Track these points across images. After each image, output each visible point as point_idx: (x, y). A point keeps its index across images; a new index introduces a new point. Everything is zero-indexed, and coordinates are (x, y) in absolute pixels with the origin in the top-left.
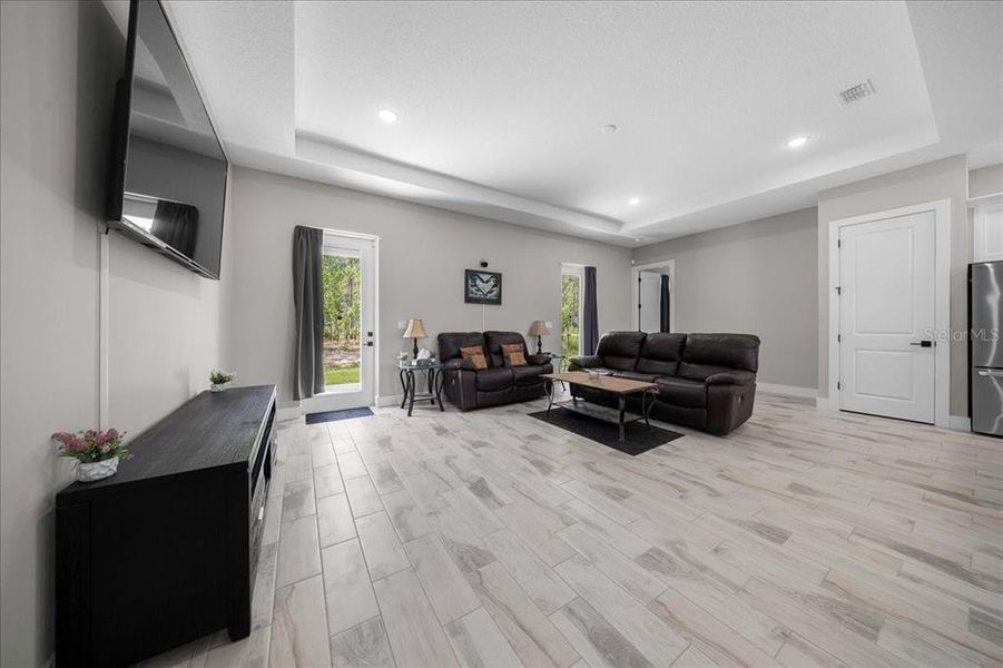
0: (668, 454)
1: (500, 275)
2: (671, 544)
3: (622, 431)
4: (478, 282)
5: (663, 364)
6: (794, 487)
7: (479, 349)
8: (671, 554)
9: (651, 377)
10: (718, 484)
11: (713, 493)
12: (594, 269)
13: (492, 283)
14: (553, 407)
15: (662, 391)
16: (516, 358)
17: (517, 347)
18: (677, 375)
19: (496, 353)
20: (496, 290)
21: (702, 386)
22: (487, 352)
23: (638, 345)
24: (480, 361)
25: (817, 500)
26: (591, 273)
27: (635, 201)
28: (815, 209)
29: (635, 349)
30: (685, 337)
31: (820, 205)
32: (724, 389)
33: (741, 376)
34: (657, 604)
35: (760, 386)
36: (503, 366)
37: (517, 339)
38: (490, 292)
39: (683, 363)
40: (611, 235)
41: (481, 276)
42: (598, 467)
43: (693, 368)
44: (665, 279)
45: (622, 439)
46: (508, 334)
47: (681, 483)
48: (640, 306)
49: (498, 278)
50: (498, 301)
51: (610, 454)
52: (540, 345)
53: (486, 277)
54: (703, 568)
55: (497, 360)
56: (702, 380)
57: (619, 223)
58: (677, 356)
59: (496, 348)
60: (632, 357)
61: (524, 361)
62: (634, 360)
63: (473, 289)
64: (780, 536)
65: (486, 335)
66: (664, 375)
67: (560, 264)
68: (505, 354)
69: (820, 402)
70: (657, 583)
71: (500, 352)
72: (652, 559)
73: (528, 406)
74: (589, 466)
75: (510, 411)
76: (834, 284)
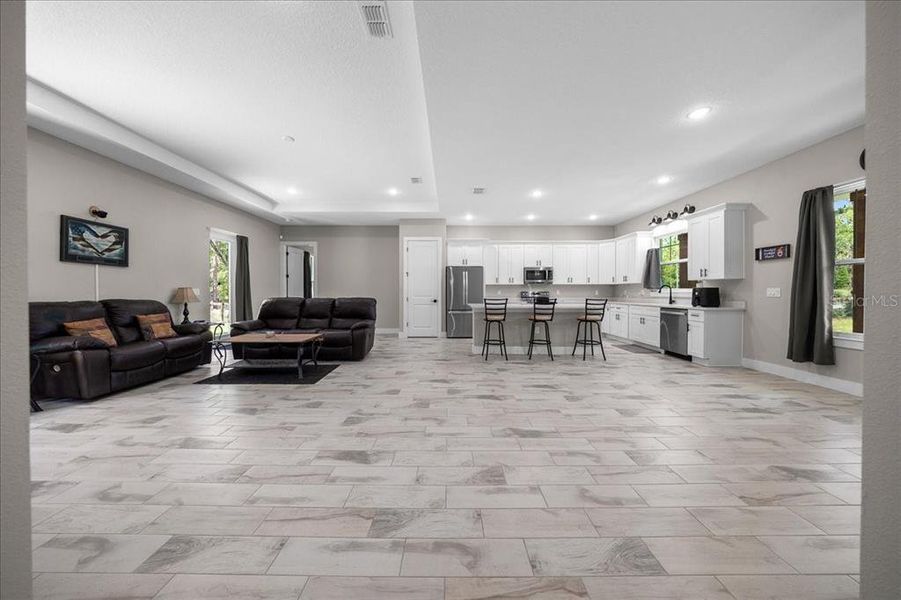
0: (334, 377)
1: (127, 230)
2: (356, 413)
3: (300, 372)
4: (87, 235)
5: (319, 321)
6: (397, 373)
7: (100, 322)
8: (357, 416)
9: (314, 331)
10: (368, 382)
11: (365, 386)
12: (246, 239)
13: (112, 238)
14: (225, 370)
15: (325, 338)
16: (160, 329)
17: (161, 316)
18: (330, 327)
19: (126, 326)
20: (119, 249)
21: (349, 332)
22: (112, 324)
23: (298, 308)
24: (106, 336)
25: (405, 375)
26: (242, 243)
27: (292, 191)
28: (398, 227)
29: (296, 311)
30: (334, 301)
31: (401, 227)
32: (361, 331)
33: (369, 322)
34: (359, 434)
35: (377, 331)
36: (141, 339)
37: (158, 308)
38: (109, 250)
39: (334, 319)
40: (265, 212)
41: (93, 228)
42: (292, 396)
43: (339, 322)
44: (307, 255)
45: (301, 376)
46: (143, 302)
47: (349, 388)
48: (287, 276)
49: (122, 235)
50: (123, 262)
51: (297, 388)
52: (186, 313)
53: (101, 231)
54: (372, 414)
55: (129, 335)
56: (347, 329)
57: (273, 203)
58: (329, 313)
59: (126, 319)
60: (294, 317)
61: (172, 332)
62: (296, 320)
63: (78, 244)
64: (396, 392)
65: (106, 304)
66: (323, 329)
67: (208, 229)
68: (143, 327)
69: (400, 334)
70: (356, 428)
71: (134, 324)
72: (350, 421)
73: (188, 377)
74: (285, 399)
75: (165, 387)
76: (405, 271)
